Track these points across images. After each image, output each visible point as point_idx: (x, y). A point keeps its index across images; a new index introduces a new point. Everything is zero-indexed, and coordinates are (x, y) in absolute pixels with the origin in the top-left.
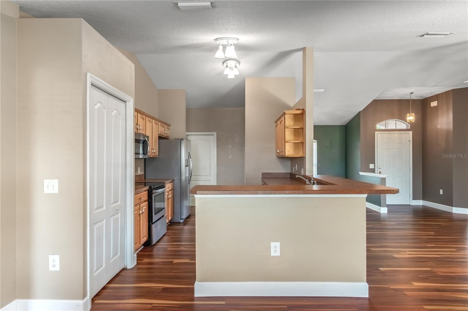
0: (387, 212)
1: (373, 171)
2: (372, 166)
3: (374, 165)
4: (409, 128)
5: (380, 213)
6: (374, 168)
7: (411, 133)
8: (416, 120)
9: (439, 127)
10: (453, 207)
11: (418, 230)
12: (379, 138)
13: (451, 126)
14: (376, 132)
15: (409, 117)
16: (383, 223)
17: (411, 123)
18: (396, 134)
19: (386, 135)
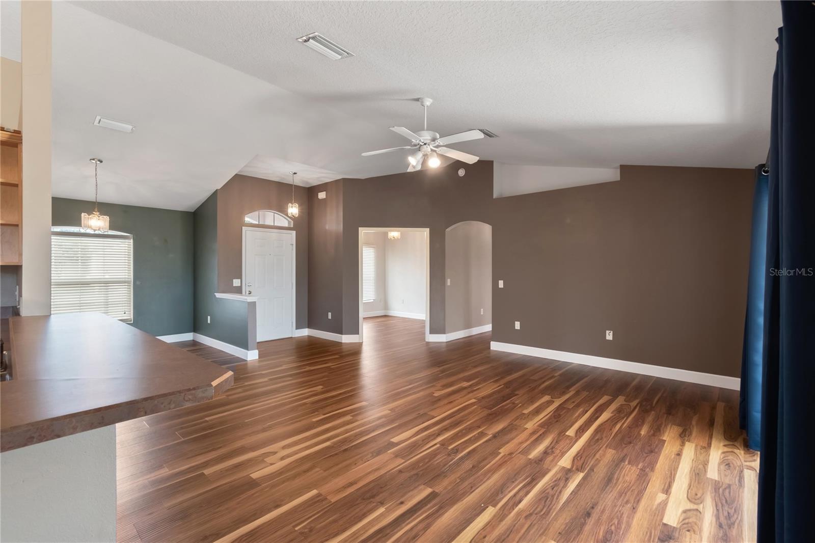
0: (257, 358)
1: (239, 290)
2: (236, 283)
3: (240, 280)
4: (292, 226)
5: (247, 361)
6: (239, 285)
7: (294, 233)
8: (301, 212)
9: (327, 228)
10: (342, 334)
11: (302, 385)
12: (249, 238)
13: (341, 228)
14: (243, 227)
15: (291, 208)
16: (246, 384)
17: (293, 218)
18: (274, 234)
19: (259, 233)
